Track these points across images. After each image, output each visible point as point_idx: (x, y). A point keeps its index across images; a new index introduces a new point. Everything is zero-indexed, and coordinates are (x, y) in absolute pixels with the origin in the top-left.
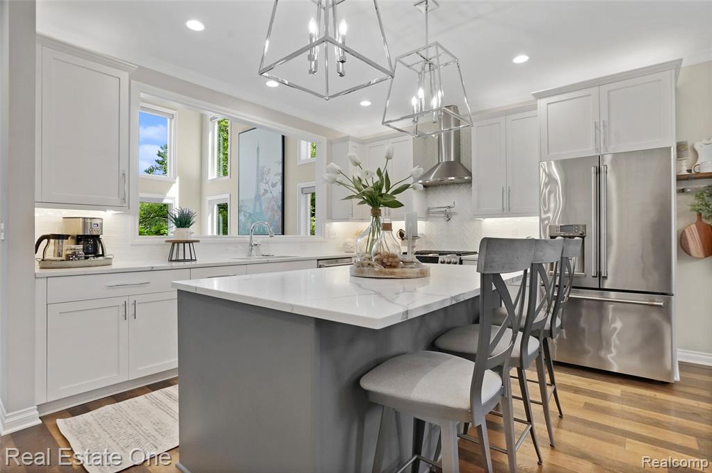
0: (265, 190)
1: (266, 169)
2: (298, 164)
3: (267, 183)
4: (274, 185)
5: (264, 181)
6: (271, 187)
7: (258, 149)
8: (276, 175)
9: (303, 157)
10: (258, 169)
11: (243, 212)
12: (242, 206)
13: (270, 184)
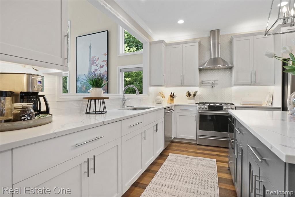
0: (95, 69)
1: (96, 58)
2: (118, 56)
3: (97, 65)
4: (102, 67)
5: (95, 64)
6: (100, 68)
7: (90, 47)
8: (103, 61)
9: (121, 52)
10: (90, 58)
11: (79, 82)
12: (79, 78)
13: (99, 66)
